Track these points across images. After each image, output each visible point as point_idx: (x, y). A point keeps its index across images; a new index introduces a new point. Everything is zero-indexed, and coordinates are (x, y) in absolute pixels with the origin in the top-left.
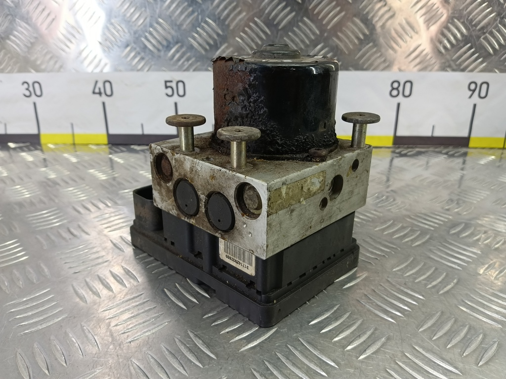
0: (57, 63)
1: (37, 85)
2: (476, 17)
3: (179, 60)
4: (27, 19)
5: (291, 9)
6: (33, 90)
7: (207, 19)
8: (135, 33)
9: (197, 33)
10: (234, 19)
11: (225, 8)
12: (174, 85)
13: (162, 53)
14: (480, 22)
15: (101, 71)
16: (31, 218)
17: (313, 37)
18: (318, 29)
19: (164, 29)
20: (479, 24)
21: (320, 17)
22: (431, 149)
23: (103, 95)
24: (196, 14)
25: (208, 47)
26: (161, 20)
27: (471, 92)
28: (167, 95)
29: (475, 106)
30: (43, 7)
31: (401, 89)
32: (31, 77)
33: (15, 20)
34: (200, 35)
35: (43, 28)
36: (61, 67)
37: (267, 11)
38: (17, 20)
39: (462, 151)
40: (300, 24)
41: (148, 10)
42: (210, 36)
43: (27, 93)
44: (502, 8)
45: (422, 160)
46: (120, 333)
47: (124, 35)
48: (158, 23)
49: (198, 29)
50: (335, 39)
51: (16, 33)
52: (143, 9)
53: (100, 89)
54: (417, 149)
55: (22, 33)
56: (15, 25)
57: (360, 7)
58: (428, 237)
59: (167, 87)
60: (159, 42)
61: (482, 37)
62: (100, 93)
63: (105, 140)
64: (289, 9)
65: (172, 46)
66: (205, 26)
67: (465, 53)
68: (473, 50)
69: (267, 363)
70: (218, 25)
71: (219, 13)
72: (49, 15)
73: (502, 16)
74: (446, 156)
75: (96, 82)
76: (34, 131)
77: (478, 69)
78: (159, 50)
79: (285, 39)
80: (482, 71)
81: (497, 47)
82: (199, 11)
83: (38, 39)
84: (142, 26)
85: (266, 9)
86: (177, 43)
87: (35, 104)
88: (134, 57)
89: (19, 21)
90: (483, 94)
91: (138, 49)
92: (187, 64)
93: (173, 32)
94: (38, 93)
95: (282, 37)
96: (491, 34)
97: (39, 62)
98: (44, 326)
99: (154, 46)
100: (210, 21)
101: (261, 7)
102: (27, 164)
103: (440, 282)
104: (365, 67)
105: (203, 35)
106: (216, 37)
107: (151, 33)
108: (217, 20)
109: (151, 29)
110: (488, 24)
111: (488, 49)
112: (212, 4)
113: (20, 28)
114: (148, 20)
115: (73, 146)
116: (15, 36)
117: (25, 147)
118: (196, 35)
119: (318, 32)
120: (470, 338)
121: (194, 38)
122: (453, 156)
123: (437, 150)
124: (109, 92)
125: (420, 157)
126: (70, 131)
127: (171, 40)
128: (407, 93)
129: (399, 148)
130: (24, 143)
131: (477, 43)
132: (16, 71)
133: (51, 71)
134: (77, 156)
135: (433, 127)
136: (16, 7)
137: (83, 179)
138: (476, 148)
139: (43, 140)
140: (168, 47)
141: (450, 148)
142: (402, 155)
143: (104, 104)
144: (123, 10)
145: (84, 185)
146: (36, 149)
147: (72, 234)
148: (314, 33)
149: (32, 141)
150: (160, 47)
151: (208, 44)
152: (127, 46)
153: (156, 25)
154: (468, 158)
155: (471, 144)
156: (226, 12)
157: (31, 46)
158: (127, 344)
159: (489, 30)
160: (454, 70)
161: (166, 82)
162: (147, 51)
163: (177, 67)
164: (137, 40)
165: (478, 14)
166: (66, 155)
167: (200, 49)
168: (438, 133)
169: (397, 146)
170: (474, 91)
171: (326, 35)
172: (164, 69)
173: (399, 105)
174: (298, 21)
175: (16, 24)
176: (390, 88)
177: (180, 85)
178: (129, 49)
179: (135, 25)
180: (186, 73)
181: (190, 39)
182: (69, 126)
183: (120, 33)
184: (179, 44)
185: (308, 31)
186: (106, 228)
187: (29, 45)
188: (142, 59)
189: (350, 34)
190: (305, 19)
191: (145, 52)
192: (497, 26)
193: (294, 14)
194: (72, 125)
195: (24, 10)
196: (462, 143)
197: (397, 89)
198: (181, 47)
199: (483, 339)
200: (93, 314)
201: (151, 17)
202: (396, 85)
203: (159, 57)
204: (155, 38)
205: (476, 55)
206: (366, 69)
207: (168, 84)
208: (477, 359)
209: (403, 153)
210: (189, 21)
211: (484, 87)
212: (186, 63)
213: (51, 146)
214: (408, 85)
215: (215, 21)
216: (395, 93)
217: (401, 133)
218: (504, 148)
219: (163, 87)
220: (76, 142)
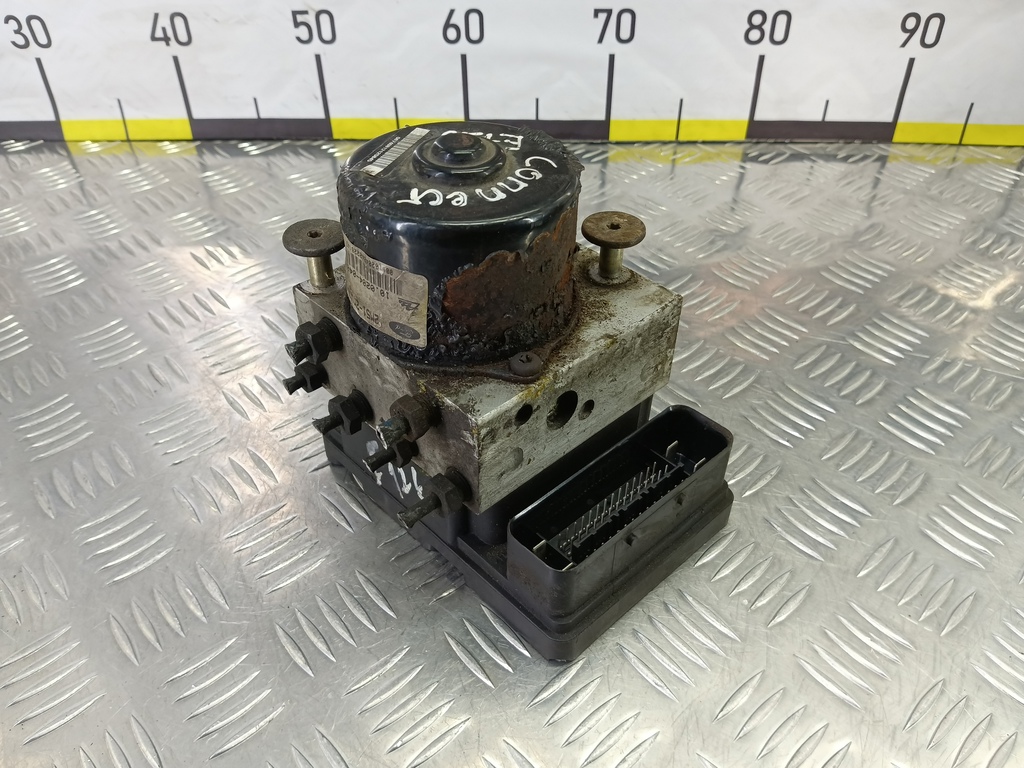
1: (35, 24)
6: (30, 34)
12: (311, 19)
23: (173, 42)
27: (906, 35)
28: (298, 39)
29: (912, 61)
31: (767, 27)
39: (879, 153)
43: (20, 40)
46: (257, 576)
53: (164, 29)
54: (795, 148)
58: (753, 377)
59: (297, 24)
62: (166, 39)
63: (186, 132)
69: (467, 624)
75: (156, 16)
76: (48, 115)
87: (39, 62)
90: (930, 39)
94: (42, 39)
115: (126, 145)
120: (769, 580)
124: (183, 37)
126: (118, 115)
128: (779, 35)
130: (31, 140)
135: (827, 103)
139: (68, 134)
143: (176, 59)
147: (157, 379)
149: (47, 136)
155: (897, 138)
158: (267, 597)
161: (295, 13)
168: (835, 115)
169: (754, 140)
170: (912, 32)
173: (762, 59)
176: (747, 26)
177: (324, 18)
182: (116, 105)
186: (213, 366)
194: (119, 102)
196: (882, 132)
197: (760, 27)
199: (788, 582)
202: (757, 20)
207: (300, 18)
214: (782, 19)
216: (755, 35)
217: (763, 114)
218: (960, 144)
219: (292, 24)
220: (131, 137)
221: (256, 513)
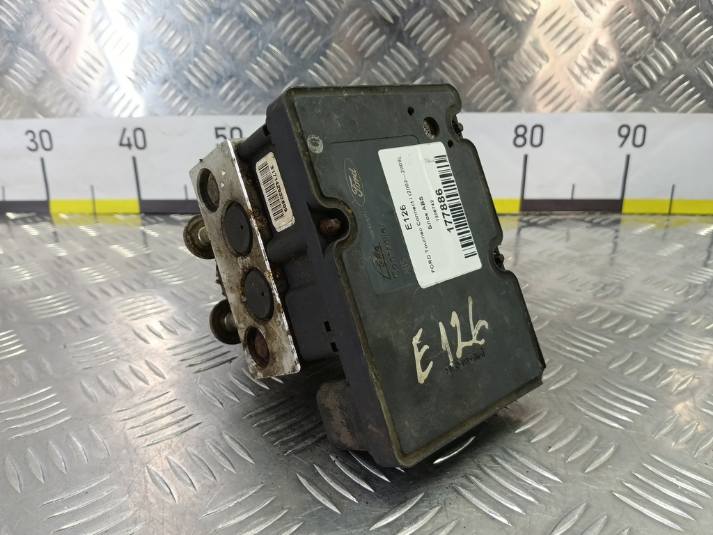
0: (72, 105)
1: (45, 136)
2: (625, 38)
3: (233, 99)
4: (32, 48)
5: (380, 32)
6: (40, 142)
7: (270, 46)
8: (175, 64)
9: (257, 63)
10: (305, 46)
11: (294, 31)
12: (227, 133)
13: (211, 91)
14: (630, 45)
15: (130, 116)
16: (33, 305)
17: (410, 69)
18: (416, 58)
19: (213, 59)
20: (629, 48)
21: (418, 42)
22: (572, 216)
23: (134, 147)
24: (255, 39)
25: (271, 83)
26: (208, 47)
27: (622, 139)
29: (628, 157)
30: (53, 31)
31: (528, 136)
32: (37, 124)
33: (16, 49)
34: (261, 66)
35: (54, 59)
36: (77, 110)
37: (348, 35)
38: (19, 48)
39: (612, 219)
40: (392, 51)
41: (192, 34)
42: (274, 68)
43: (33, 146)
44: (658, 27)
45: (558, 231)
46: (137, 436)
47: (160, 68)
48: (205, 51)
49: (258, 59)
50: (438, 70)
51: (17, 65)
52: (186, 33)
53: (129, 139)
54: (553, 217)
55: (26, 66)
56: (16, 55)
57: (471, 28)
58: (547, 323)
59: (218, 136)
60: (206, 76)
61: (634, 65)
62: (129, 145)
63: (136, 208)
64: (377, 30)
65: (223, 81)
66: (268, 55)
67: (613, 86)
68: (623, 82)
70: (284, 53)
71: (285, 38)
72: (61, 41)
73: (658, 37)
74: (589, 225)
75: (124, 130)
76: (42, 197)
77: (631, 108)
78: (206, 87)
79: (373, 70)
80: (635, 110)
81: (654, 77)
82: (260, 34)
83: (47, 74)
84: (184, 56)
85: (347, 31)
86: (231, 77)
87: (42, 160)
88: (175, 96)
89: (22, 50)
90: (639, 141)
91: (179, 86)
92: (244, 106)
93: (225, 63)
94: (47, 145)
95: (369, 69)
96: (646, 60)
97: (47, 105)
98: (42, 429)
99: (200, 81)
100: (274, 48)
101: (340, 30)
102: (30, 240)
103: (553, 377)
104: (479, 107)
105: (265, 68)
106: (281, 69)
107: (196, 65)
108: (283, 47)
109: (196, 60)
110: (641, 48)
111: (642, 82)
112: (276, 25)
113: (23, 59)
114: (192, 47)
115: (93, 217)
116: (16, 70)
117: (30, 217)
118: (256, 67)
119: (416, 62)
120: (579, 441)
121: (253, 71)
122: (598, 224)
123: (578, 217)
124: (141, 144)
125: (554, 226)
126: (89, 197)
127: (222, 73)
128: (536, 141)
129: (528, 215)
130: (28, 212)
131: (628, 73)
132: (17, 115)
133: (65, 115)
134: (98, 229)
135: (573, 186)
136: (18, 31)
137: (103, 257)
138: (631, 214)
139: (53, 209)
140: (219, 83)
141: (598, 214)
142: (530, 224)
143: (134, 159)
144: (159, 35)
145: (104, 264)
146: (44, 220)
147: (84, 323)
148: (411, 63)
149: (38, 210)
150: (209, 84)
151: (272, 78)
152: (165, 81)
153: (202, 54)
154: (621, 227)
155: (625, 209)
156: (295, 36)
157: (38, 83)
158: (144, 449)
159: (643, 56)
160: (598, 110)
161: (217, 129)
162: (191, 88)
163: (230, 109)
164: (178, 74)
165: (628, 34)
166: (82, 228)
167: (261, 85)
168: (580, 195)
169: (526, 212)
170: (626, 137)
171: (426, 65)
172: (214, 111)
173: (526, 157)
174: (389, 48)
175: (18, 53)
176: (514, 136)
177: (236, 133)
178: (167, 85)
179: (175, 54)
180: (243, 118)
181: (248, 72)
182: (89, 189)
183: (155, 64)
184: (234, 79)
185: (404, 61)
186: (129, 316)
187: (35, 81)
188: (185, 98)
189: (458, 63)
190: (399, 44)
191: (188, 90)
192: (652, 51)
193: (384, 37)
194: (92, 188)
195: (28, 36)
196: (613, 207)
197: (523, 136)
198: (237, 82)
199: (597, 443)
200: (104, 415)
201: (197, 43)
202: (521, 131)
203: (208, 96)
204: (201, 71)
205: (628, 89)
206: (482, 110)
207: (220, 132)
208: (584, 465)
209: (532, 221)
210: (245, 48)
211: (640, 131)
212: (243, 104)
213: (63, 216)
214: (537, 131)
215: (280, 48)
216: (520, 141)
217: (530, 195)
218: (670, 214)
219: (213, 135)
220: (98, 211)
221: (144, 397)
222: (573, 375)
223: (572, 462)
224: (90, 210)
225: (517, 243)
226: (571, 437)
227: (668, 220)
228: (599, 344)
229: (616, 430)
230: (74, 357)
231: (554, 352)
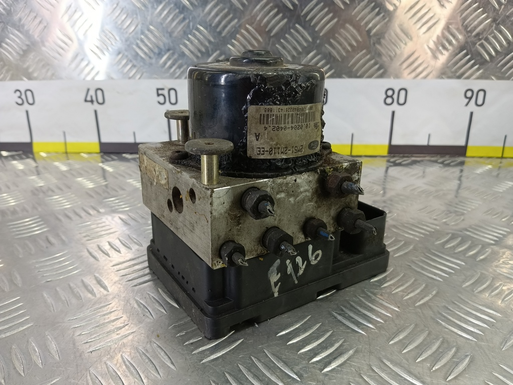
0: (49, 69)
1: (29, 93)
2: (471, 23)
3: (170, 67)
4: (19, 27)
5: (282, 16)
6: (25, 98)
7: (199, 26)
8: (126, 41)
9: (189, 40)
10: (225, 26)
11: (217, 15)
12: (165, 92)
13: (153, 61)
14: (476, 27)
15: (93, 79)
16: (12, 227)
17: (305, 44)
18: (310, 36)
19: (155, 36)
20: (474, 30)
21: (312, 24)
22: (427, 158)
23: (95, 103)
24: (187, 21)
25: (199, 55)
26: (151, 27)
27: (467, 100)
28: (159, 103)
29: (472, 114)
30: (35, 15)
31: (395, 96)
32: (24, 84)
33: (7, 28)
34: (191, 42)
35: (36, 36)
36: (53, 75)
37: (258, 18)
38: (9, 27)
39: (459, 161)
40: (292, 31)
41: (139, 17)
42: (201, 43)
43: (20, 101)
44: (498, 14)
45: (417, 170)
46: (83, 342)
47: (115, 43)
48: (149, 30)
49: (190, 36)
50: (327, 46)
51: (8, 40)
52: (135, 16)
53: (91, 97)
54: (413, 159)
55: (14, 41)
56: (7, 33)
57: (353, 14)
58: (411, 247)
59: (158, 95)
60: (150, 49)
61: (478, 43)
62: (92, 101)
63: (97, 148)
64: (281, 15)
65: (163, 53)
66: (197, 33)
67: (461, 59)
68: (468, 57)
69: (227, 375)
70: (210, 32)
71: (210, 20)
72: (40, 22)
73: (497, 22)
74: (441, 165)
75: (88, 90)
76: (27, 140)
77: (474, 77)
78: (150, 58)
79: (277, 46)
80: (479, 78)
81: (493, 53)
82: (191, 17)
83: (31, 47)
84: (133, 34)
85: (257, 16)
86: (169, 50)
87: (27, 112)
88: (126, 65)
89: (11, 28)
90: (480, 102)
91: (130, 56)
92: (178, 72)
93: (165, 40)
94: (31, 101)
95: (274, 44)
96: (487, 39)
97: (30, 70)
98: (8, 334)
99: (145, 53)
100: (202, 28)
101: (252, 14)
102: (17, 173)
103: (418, 294)
104: (358, 75)
105: (195, 43)
106: (207, 44)
107: (142, 41)
108: (209, 28)
109: (143, 37)
110: (484, 30)
111: (484, 56)
112: (203, 11)
113: (11, 36)
114: (139, 27)
115: (65, 155)
116: (7, 44)
117: (17, 155)
118: (187, 42)
119: (310, 39)
120: (442, 352)
121: (186, 46)
122: (448, 165)
123: (433, 159)
124: (100, 100)
125: (415, 166)
126: (62, 140)
127: (162, 47)
128: (402, 100)
129: (394, 157)
130: (16, 151)
131: (473, 49)
132: (8, 78)
133: (44, 79)
134: (69, 165)
135: (429, 135)
136: (8, 14)
137: (69, 187)
138: (473, 157)
139: (35, 149)
140: (160, 55)
141: (447, 157)
142: (396, 164)
143: (96, 112)
144: (114, 18)
145: (70, 193)
146: (28, 157)
147: (49, 242)
148: (306, 40)
149: (24, 150)
150: (152, 55)
151: (200, 51)
152: (119, 53)
153: (147, 32)
154: (465, 167)
155: (469, 153)
156: (217, 19)
157: (25, 53)
158: (88, 354)
159: (485, 36)
160: (449, 77)
161: (158, 90)
162: (139, 58)
163: (168, 74)
164: (129, 47)
165: (474, 19)
166: (57, 164)
167: (191, 56)
168: (433, 142)
169: (392, 155)
170: (470, 98)
171: (318, 41)
172: (156, 76)
173: (393, 113)
174: (290, 28)
175: (8, 31)
176: (384, 96)
177: (172, 92)
178: (120, 56)
179: (127, 32)
180: (178, 81)
181: (181, 46)
182: (62, 134)
183: (111, 40)
184: (171, 52)
185: (301, 38)
186: (85, 237)
187: (21, 53)
188: (134, 66)
189: (342, 40)
190: (297, 26)
191: (136, 59)
192: (493, 32)
193: (285, 20)
194: (64, 133)
195: (16, 18)
196: (460, 151)
197: (391, 97)
198: (173, 54)
199: (456, 353)
200: (58, 323)
201: (143, 24)
202: (390, 93)
203: (151, 64)
204: (146, 45)
205: (473, 62)
206: (361, 77)
207: (160, 92)
208: (446, 374)
209: (397, 162)
210: (180, 28)
211: (481, 94)
212: (177, 70)
213: (43, 154)
214: (403, 93)
215: (206, 28)
216: (389, 100)
217: (396, 141)
218: (502, 157)
219: (155, 95)
220: (68, 151)
222: (434, 293)
223: (436, 370)
224: (62, 149)
225: (385, 179)
226: (434, 348)
227: (501, 163)
228: (453, 266)
229: (471, 342)
230: (39, 271)
231: (419, 272)
